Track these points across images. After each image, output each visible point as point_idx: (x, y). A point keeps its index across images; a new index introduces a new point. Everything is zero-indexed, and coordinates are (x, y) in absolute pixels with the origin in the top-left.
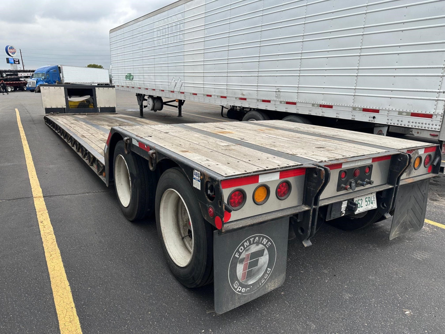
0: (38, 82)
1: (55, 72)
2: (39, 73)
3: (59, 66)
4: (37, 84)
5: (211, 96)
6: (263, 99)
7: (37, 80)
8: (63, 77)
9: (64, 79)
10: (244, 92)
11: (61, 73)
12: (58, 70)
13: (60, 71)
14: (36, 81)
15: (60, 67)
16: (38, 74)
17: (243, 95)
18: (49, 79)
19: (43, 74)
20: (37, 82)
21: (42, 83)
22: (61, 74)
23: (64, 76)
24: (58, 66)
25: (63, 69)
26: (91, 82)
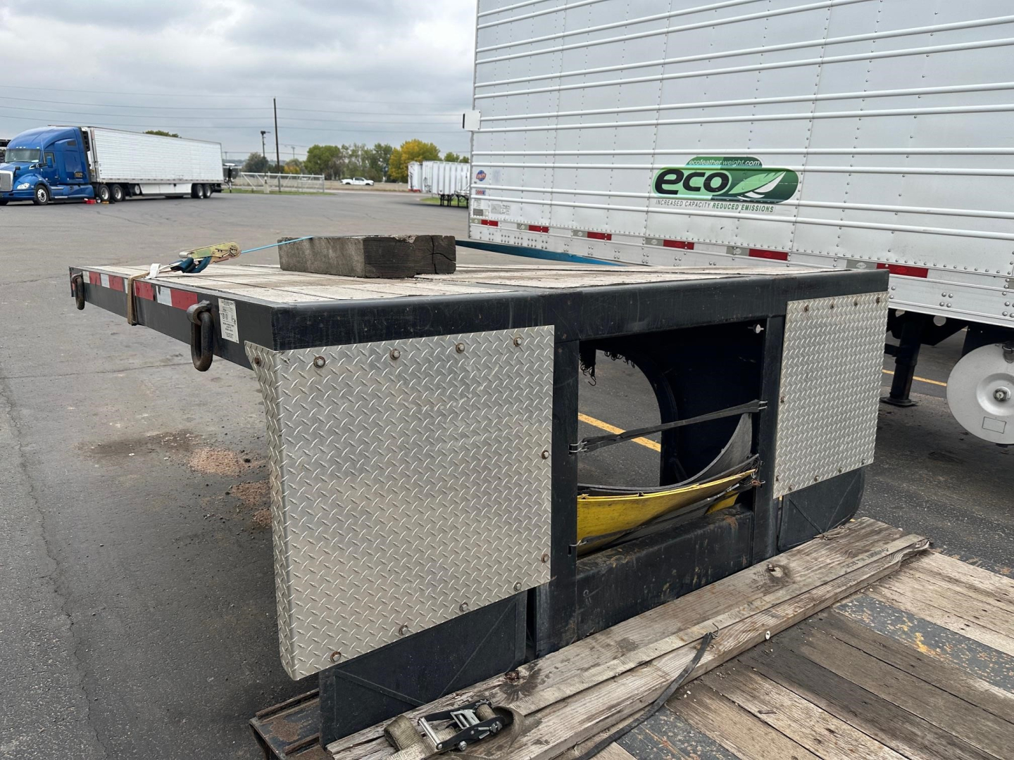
0: (20, 176)
1: (72, 148)
2: (22, 150)
3: (83, 130)
4: (17, 183)
7: (18, 169)
8: (95, 162)
9: (100, 169)
11: (89, 150)
12: (81, 141)
13: (87, 143)
14: (14, 174)
15: (85, 133)
16: (20, 153)
18: (54, 166)
19: (34, 152)
20: (16, 177)
21: (34, 177)
22: (89, 153)
23: (99, 160)
24: (80, 128)
25: (96, 138)
26: (173, 177)
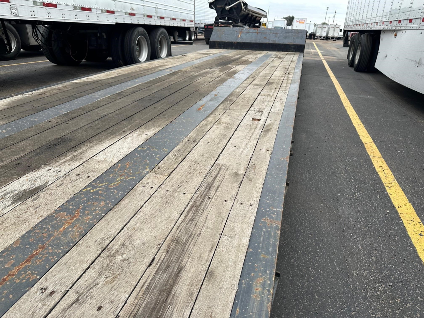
5: (89, 10)
6: (148, 15)
10: (134, 7)
17: (133, 9)
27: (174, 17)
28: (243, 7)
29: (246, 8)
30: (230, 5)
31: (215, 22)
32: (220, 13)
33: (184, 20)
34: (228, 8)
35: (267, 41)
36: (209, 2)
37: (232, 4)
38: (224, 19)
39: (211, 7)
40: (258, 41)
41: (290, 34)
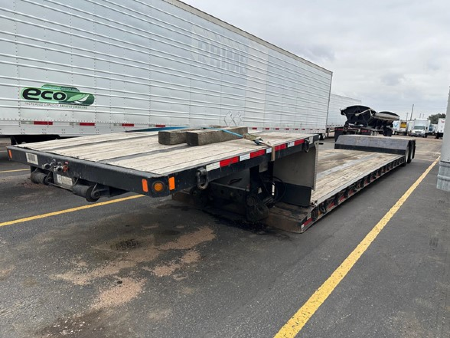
27: (311, 128)
28: (371, 115)
29: (374, 115)
30: (359, 112)
31: (345, 126)
32: (350, 118)
33: (318, 129)
34: (357, 115)
35: (377, 146)
36: (341, 109)
37: (362, 111)
38: (354, 123)
39: (342, 113)
40: (370, 146)
41: (396, 142)
